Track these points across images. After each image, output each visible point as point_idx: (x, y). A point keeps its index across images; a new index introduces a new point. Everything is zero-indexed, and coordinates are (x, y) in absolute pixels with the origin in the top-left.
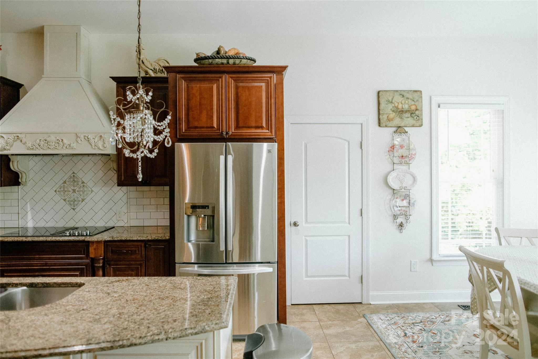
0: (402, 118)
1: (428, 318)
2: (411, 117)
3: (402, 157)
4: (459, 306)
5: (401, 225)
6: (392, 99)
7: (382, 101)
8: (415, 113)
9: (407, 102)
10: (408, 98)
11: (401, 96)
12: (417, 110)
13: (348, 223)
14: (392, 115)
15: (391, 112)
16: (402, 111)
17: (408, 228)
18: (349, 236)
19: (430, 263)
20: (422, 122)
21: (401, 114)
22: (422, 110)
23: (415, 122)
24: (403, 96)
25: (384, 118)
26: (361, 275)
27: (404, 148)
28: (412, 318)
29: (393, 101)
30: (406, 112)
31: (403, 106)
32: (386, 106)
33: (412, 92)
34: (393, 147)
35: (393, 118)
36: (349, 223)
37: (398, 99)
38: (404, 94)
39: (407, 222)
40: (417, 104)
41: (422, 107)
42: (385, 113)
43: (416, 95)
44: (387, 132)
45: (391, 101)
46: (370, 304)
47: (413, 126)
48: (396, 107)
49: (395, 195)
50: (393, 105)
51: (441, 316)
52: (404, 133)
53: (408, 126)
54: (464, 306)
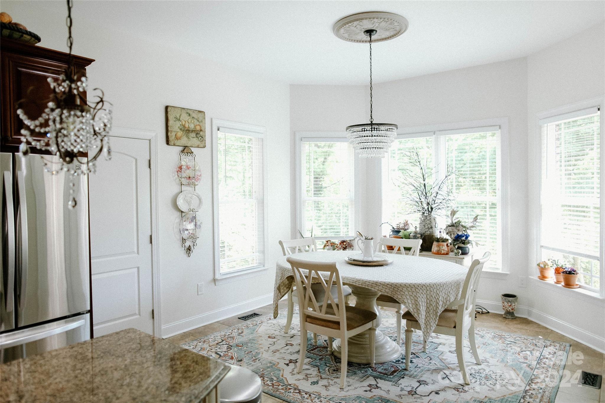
0: (188, 138)
1: (225, 335)
2: (197, 137)
3: (189, 178)
4: (239, 318)
5: (189, 249)
6: (180, 116)
7: (170, 117)
8: (199, 134)
9: (192, 121)
10: (193, 118)
11: (188, 115)
12: (201, 130)
13: (136, 253)
14: (180, 134)
15: (179, 130)
16: (189, 130)
17: (195, 251)
18: (138, 268)
19: (213, 283)
20: (205, 143)
21: (188, 133)
22: (205, 132)
23: (199, 142)
24: (189, 115)
25: (172, 136)
26: (151, 310)
27: (190, 169)
28: (212, 340)
29: (181, 119)
30: (192, 131)
31: (190, 125)
32: (174, 123)
33: (197, 111)
34: (180, 168)
35: (181, 137)
36: (138, 253)
37: (184, 117)
38: (191, 113)
39: (194, 245)
40: (201, 124)
41: (205, 129)
42: (173, 130)
43: (200, 115)
44: (175, 150)
45: (178, 117)
46: (163, 339)
47: (198, 147)
48: (183, 125)
49: (184, 218)
50: (181, 123)
51: (233, 330)
52: (190, 153)
53: (194, 146)
54: (243, 317)
